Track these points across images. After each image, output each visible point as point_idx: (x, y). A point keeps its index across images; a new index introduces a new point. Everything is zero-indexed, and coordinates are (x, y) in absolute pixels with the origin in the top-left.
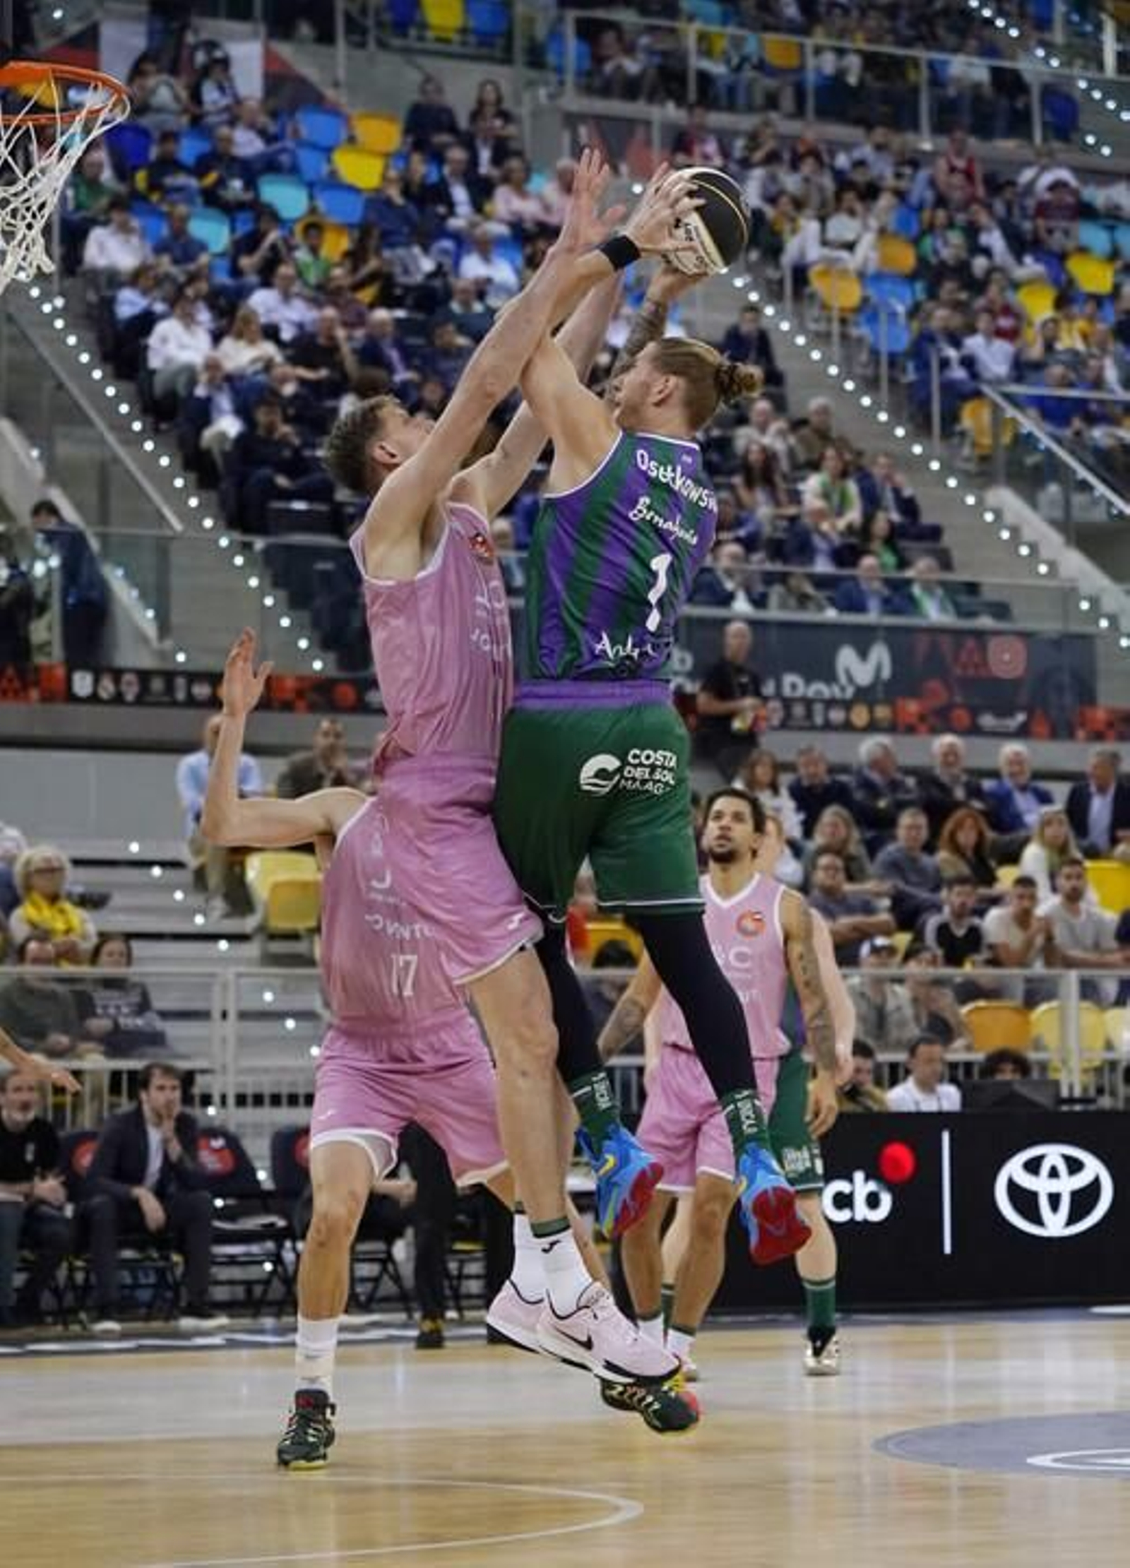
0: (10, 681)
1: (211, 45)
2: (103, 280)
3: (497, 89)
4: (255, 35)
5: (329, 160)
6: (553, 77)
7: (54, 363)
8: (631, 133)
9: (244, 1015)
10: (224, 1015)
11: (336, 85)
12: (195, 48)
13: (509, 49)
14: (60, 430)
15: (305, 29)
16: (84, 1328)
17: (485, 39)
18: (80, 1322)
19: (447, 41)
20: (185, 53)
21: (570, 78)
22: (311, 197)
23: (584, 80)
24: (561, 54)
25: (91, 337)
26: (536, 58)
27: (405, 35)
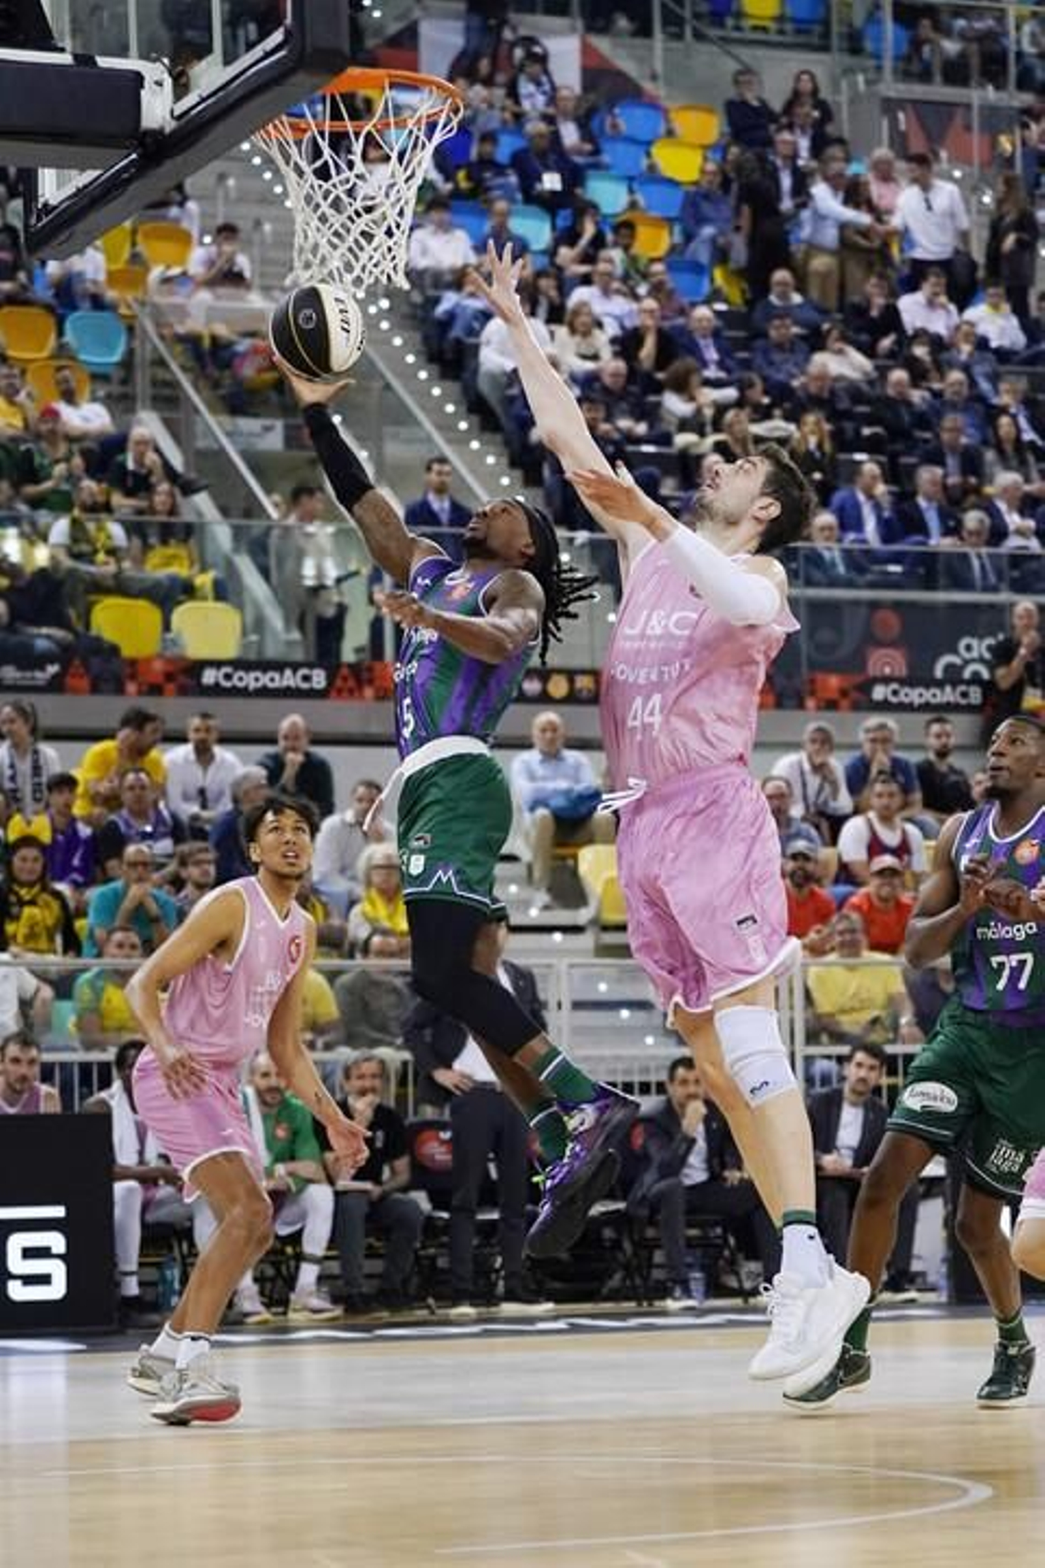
0: (345, 679)
1: (530, 41)
2: (428, 281)
3: (813, 77)
4: (573, 30)
5: (648, 154)
6: (871, 63)
7: (381, 366)
8: (951, 117)
9: (578, 1005)
10: (559, 1005)
11: (654, 77)
12: (513, 45)
13: (826, 35)
14: (389, 430)
15: (623, 23)
16: (433, 1313)
17: (802, 26)
18: (428, 1307)
19: (764, 29)
20: (504, 49)
21: (888, 64)
22: (631, 191)
23: (901, 65)
24: (879, 39)
25: (417, 337)
26: (854, 44)
27: (722, 25)
